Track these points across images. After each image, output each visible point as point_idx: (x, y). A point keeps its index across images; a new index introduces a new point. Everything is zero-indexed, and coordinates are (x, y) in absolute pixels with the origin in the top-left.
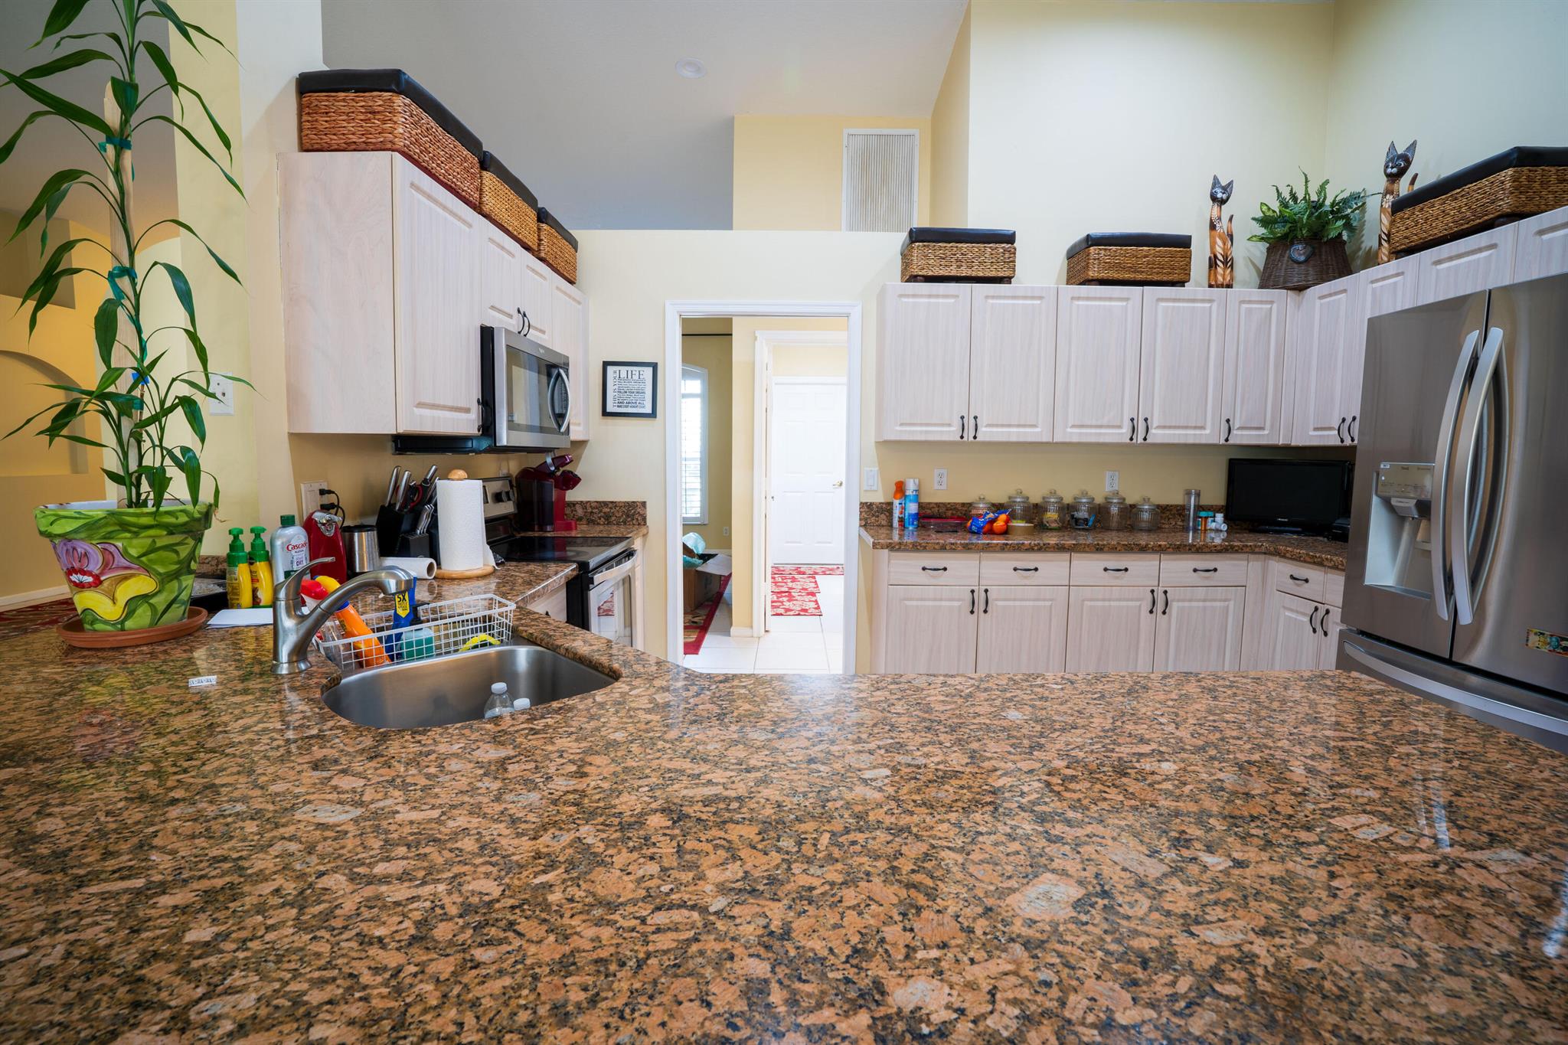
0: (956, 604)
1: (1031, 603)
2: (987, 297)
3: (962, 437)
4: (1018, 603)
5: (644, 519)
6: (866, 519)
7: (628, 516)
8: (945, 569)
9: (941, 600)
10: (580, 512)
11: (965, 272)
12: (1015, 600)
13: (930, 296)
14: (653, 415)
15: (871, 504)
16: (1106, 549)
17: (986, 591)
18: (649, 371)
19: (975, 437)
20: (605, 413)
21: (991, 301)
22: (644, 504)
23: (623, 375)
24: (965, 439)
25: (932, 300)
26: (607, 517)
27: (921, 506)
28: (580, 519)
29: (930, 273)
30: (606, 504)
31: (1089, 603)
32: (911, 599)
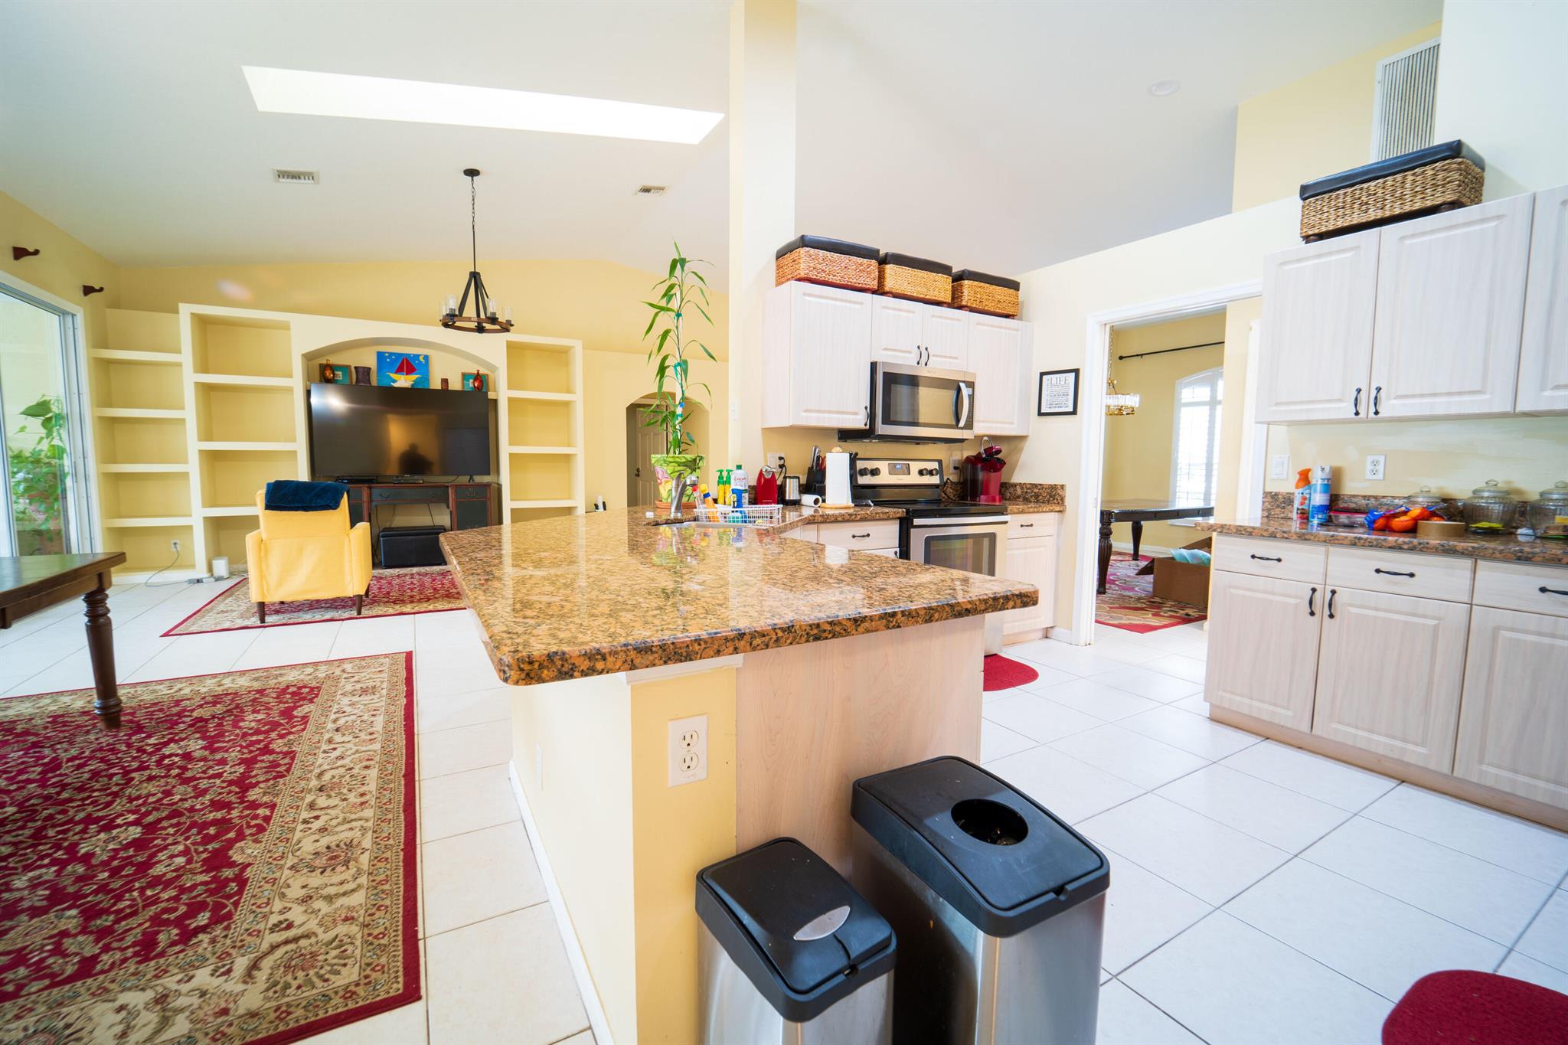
0: (1293, 601)
1: (1403, 618)
2: (1403, 238)
3: (1357, 413)
4: (1381, 614)
5: (1062, 499)
6: (1269, 510)
7: (1051, 496)
8: (1279, 560)
9: (1273, 593)
10: (1019, 491)
11: (1373, 214)
12: (1376, 609)
13: (1320, 256)
14: (1074, 412)
15: (1276, 494)
16: (1537, 558)
17: (1333, 592)
18: (1073, 375)
19: (1377, 413)
20: (1040, 414)
21: (1408, 242)
22: (1062, 487)
23: (1054, 381)
24: (1362, 415)
25: (1323, 260)
26: (1037, 496)
27: (1334, 498)
28: (1019, 497)
29: (1324, 229)
30: (1035, 486)
31: (1508, 634)
32: (1237, 588)
